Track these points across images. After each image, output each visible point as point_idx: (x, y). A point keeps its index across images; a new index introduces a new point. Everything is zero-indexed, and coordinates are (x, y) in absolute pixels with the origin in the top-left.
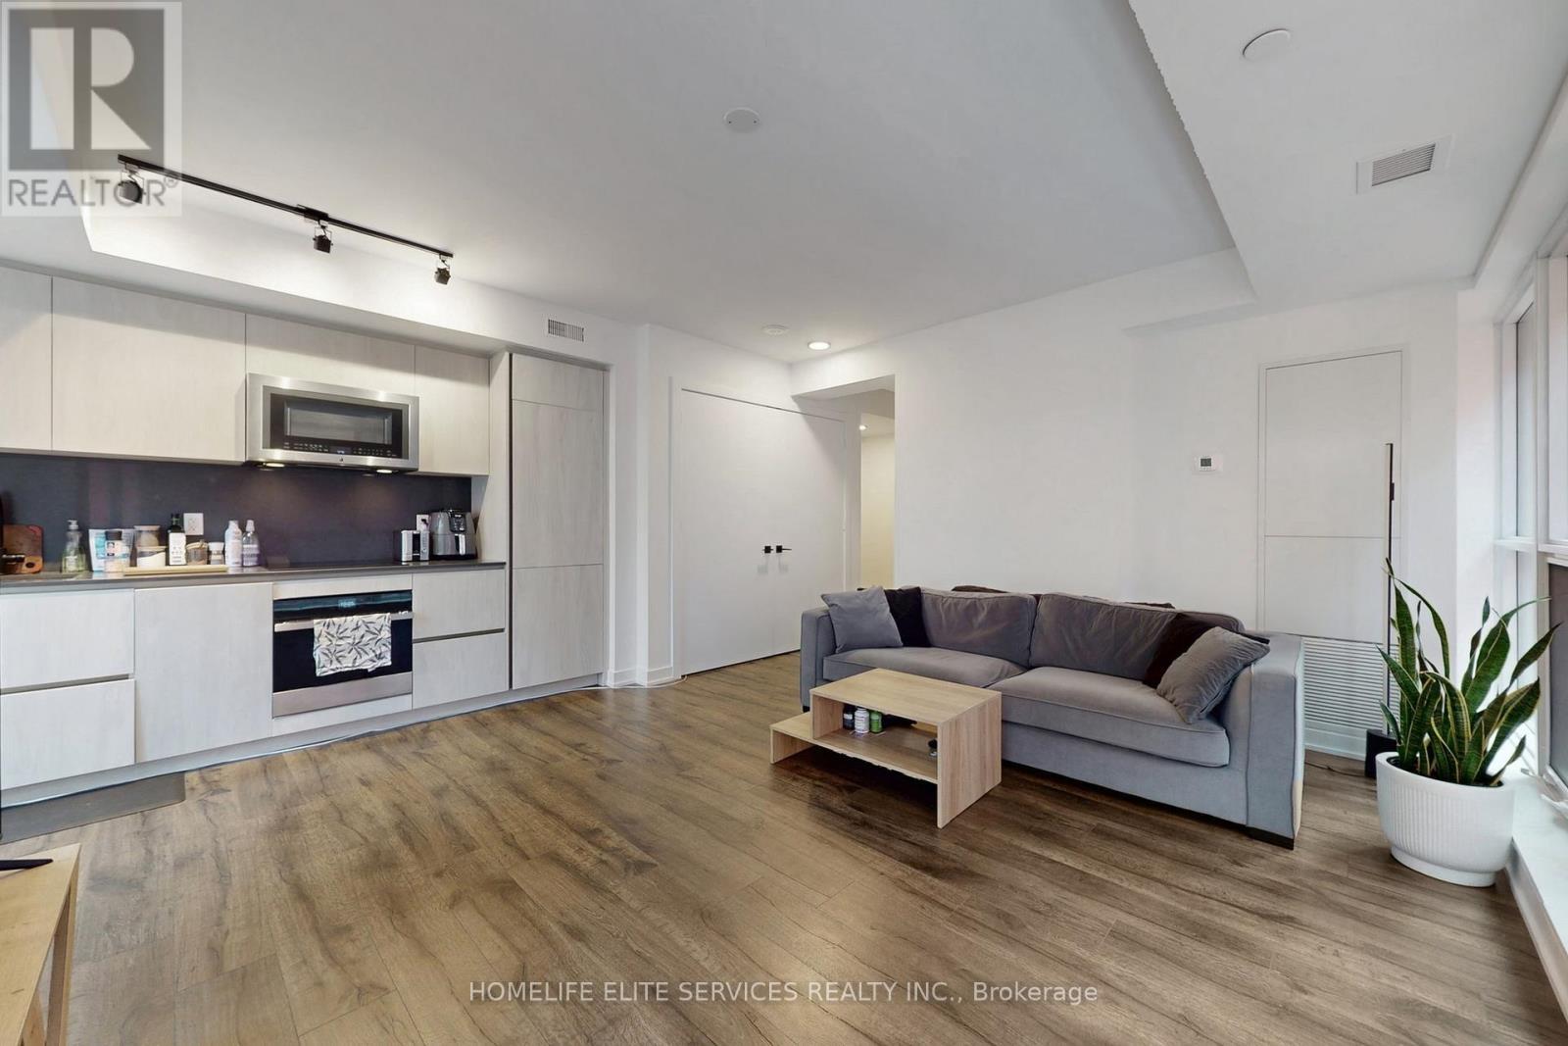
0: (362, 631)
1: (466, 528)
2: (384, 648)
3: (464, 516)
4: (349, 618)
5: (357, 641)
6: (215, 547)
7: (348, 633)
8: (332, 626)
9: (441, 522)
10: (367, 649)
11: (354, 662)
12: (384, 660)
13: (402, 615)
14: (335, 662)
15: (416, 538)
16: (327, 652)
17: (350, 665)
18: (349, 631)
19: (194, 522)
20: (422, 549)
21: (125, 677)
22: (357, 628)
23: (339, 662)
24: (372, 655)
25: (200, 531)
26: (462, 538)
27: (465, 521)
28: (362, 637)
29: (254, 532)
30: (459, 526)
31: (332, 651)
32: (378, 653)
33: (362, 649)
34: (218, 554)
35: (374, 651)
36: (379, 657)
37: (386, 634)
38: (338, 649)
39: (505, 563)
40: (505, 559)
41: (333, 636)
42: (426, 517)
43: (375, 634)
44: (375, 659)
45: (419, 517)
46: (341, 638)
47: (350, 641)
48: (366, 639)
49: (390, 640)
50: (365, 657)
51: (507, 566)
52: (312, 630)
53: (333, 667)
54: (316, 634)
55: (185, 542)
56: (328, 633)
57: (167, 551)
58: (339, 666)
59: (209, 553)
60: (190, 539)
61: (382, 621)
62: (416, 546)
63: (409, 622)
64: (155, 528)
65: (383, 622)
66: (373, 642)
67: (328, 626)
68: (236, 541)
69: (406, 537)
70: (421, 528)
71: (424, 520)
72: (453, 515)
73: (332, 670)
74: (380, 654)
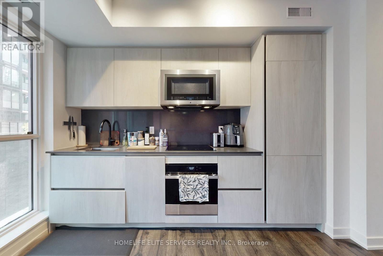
0: (197, 183)
1: (239, 132)
2: (205, 192)
3: (239, 127)
4: (192, 176)
5: (195, 187)
6: (157, 138)
7: (191, 183)
8: (185, 179)
9: (229, 129)
10: (199, 191)
11: (194, 198)
12: (206, 199)
13: (213, 176)
14: (186, 196)
15: (219, 137)
16: (183, 191)
17: (192, 199)
18: (191, 182)
19: (152, 130)
20: (221, 142)
21: (124, 189)
22: (195, 181)
23: (188, 196)
24: (201, 195)
25: (153, 133)
26: (238, 137)
27: (239, 129)
28: (197, 185)
29: (166, 133)
30: (237, 131)
31: (185, 190)
32: (203, 194)
33: (197, 192)
34: (157, 141)
35: (201, 193)
36: (204, 196)
37: (207, 186)
38: (188, 190)
39: (262, 153)
40: (262, 150)
41: (185, 184)
42: (222, 127)
43: (202, 185)
44: (202, 197)
45: (220, 127)
46: (189, 185)
47: (192, 187)
48: (198, 187)
49: (208, 189)
50: (198, 196)
51: (264, 154)
52: (178, 180)
53: (185, 198)
54: (180, 182)
55: (149, 137)
56: (184, 182)
57: (144, 139)
58: (188, 198)
59: (155, 140)
60: (150, 136)
61: (204, 178)
62: (219, 141)
63: (216, 180)
64: (142, 132)
65: (205, 180)
66: (201, 189)
67: (184, 179)
68: (162, 137)
69: (215, 136)
70: (220, 131)
71: (221, 128)
72: (234, 126)
73: (185, 199)
74: (204, 195)
